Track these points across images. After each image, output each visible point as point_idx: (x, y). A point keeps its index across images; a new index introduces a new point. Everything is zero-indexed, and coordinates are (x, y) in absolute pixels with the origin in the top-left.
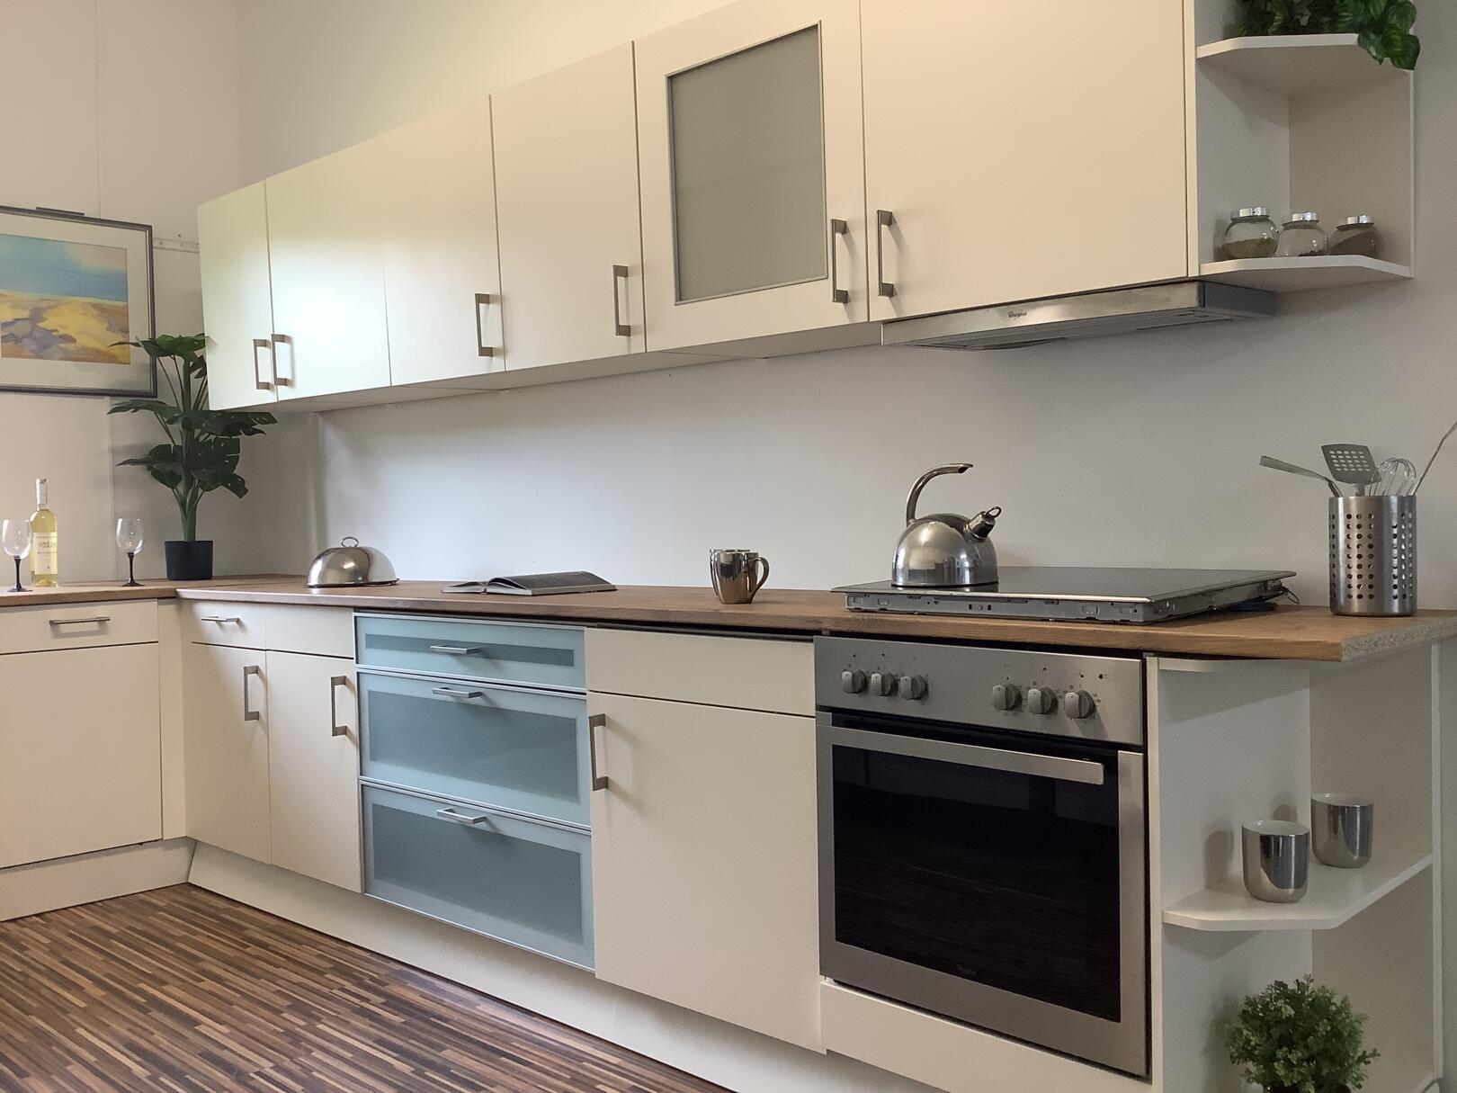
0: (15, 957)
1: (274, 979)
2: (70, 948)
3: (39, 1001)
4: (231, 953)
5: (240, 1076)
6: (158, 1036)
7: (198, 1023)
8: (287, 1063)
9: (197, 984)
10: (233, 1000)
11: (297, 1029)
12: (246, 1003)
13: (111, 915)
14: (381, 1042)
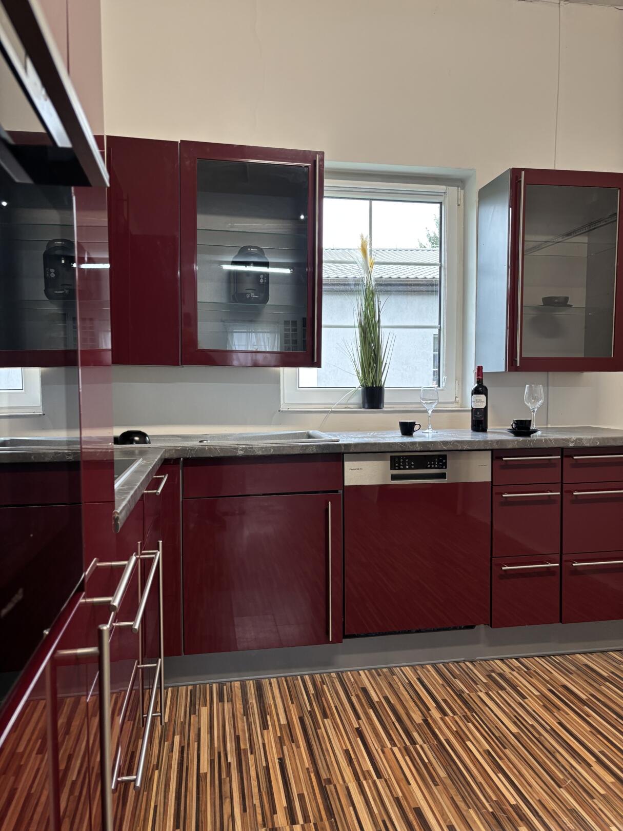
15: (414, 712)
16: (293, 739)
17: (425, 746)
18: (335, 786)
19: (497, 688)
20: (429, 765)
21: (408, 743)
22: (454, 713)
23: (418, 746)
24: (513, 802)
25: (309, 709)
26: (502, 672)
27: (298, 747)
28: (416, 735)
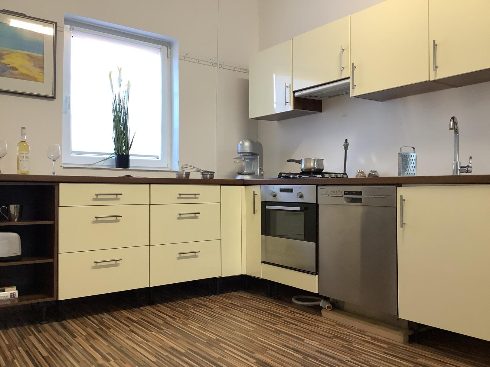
0: (211, 311)
1: (318, 327)
2: (229, 310)
3: (235, 327)
4: (292, 316)
5: (341, 361)
6: (292, 343)
7: (304, 340)
8: (355, 358)
9: (288, 325)
10: (310, 333)
11: (345, 345)
12: (314, 334)
13: (233, 300)
14: (385, 353)
15: (158, 321)
16: (94, 338)
17: (168, 329)
18: (126, 348)
19: (199, 308)
20: (172, 335)
21: (159, 330)
22: (179, 318)
23: (164, 330)
24: (215, 338)
25: (98, 328)
26: (200, 303)
27: (98, 340)
28: (162, 327)
